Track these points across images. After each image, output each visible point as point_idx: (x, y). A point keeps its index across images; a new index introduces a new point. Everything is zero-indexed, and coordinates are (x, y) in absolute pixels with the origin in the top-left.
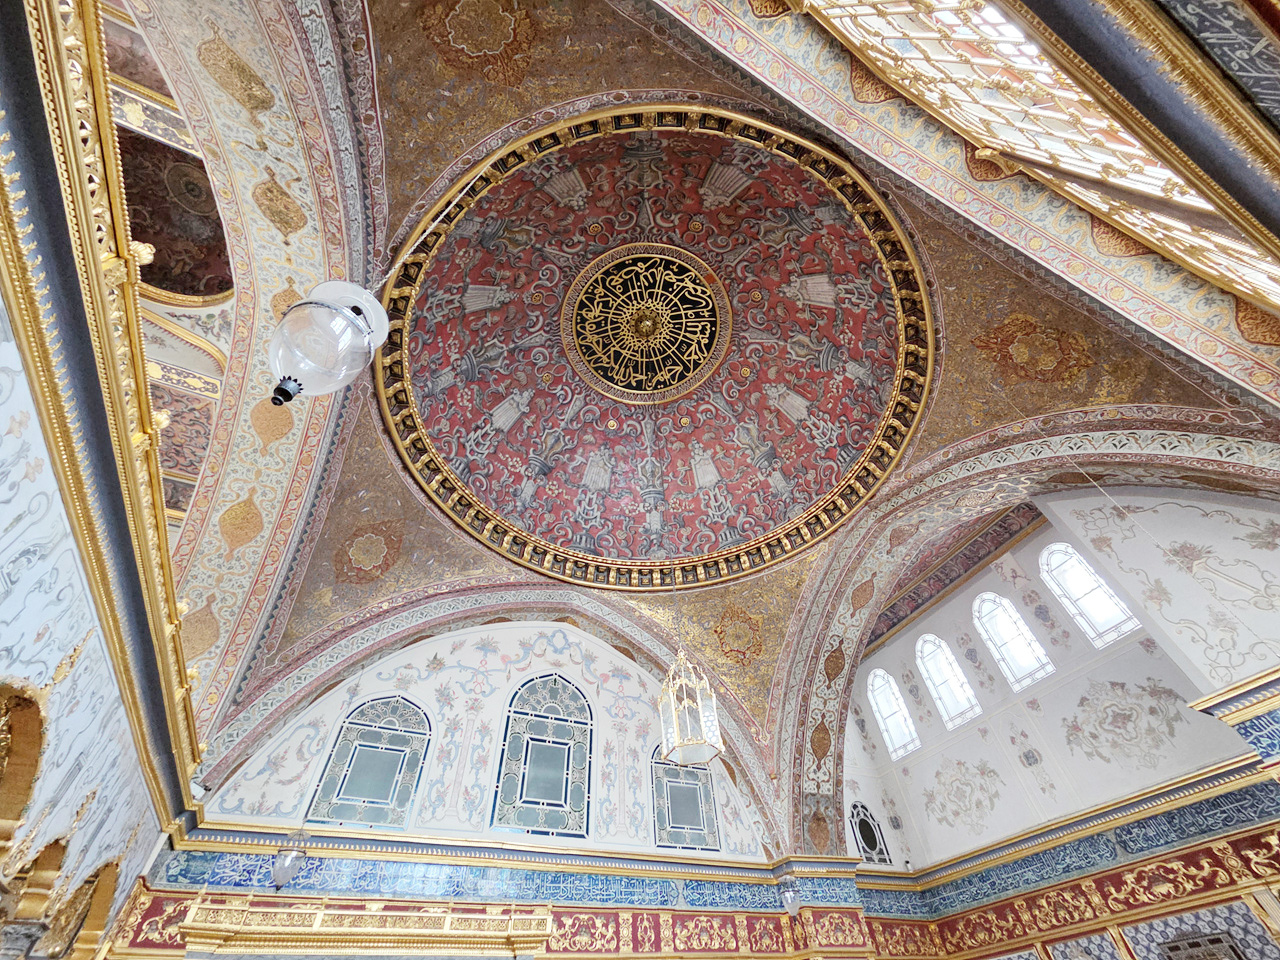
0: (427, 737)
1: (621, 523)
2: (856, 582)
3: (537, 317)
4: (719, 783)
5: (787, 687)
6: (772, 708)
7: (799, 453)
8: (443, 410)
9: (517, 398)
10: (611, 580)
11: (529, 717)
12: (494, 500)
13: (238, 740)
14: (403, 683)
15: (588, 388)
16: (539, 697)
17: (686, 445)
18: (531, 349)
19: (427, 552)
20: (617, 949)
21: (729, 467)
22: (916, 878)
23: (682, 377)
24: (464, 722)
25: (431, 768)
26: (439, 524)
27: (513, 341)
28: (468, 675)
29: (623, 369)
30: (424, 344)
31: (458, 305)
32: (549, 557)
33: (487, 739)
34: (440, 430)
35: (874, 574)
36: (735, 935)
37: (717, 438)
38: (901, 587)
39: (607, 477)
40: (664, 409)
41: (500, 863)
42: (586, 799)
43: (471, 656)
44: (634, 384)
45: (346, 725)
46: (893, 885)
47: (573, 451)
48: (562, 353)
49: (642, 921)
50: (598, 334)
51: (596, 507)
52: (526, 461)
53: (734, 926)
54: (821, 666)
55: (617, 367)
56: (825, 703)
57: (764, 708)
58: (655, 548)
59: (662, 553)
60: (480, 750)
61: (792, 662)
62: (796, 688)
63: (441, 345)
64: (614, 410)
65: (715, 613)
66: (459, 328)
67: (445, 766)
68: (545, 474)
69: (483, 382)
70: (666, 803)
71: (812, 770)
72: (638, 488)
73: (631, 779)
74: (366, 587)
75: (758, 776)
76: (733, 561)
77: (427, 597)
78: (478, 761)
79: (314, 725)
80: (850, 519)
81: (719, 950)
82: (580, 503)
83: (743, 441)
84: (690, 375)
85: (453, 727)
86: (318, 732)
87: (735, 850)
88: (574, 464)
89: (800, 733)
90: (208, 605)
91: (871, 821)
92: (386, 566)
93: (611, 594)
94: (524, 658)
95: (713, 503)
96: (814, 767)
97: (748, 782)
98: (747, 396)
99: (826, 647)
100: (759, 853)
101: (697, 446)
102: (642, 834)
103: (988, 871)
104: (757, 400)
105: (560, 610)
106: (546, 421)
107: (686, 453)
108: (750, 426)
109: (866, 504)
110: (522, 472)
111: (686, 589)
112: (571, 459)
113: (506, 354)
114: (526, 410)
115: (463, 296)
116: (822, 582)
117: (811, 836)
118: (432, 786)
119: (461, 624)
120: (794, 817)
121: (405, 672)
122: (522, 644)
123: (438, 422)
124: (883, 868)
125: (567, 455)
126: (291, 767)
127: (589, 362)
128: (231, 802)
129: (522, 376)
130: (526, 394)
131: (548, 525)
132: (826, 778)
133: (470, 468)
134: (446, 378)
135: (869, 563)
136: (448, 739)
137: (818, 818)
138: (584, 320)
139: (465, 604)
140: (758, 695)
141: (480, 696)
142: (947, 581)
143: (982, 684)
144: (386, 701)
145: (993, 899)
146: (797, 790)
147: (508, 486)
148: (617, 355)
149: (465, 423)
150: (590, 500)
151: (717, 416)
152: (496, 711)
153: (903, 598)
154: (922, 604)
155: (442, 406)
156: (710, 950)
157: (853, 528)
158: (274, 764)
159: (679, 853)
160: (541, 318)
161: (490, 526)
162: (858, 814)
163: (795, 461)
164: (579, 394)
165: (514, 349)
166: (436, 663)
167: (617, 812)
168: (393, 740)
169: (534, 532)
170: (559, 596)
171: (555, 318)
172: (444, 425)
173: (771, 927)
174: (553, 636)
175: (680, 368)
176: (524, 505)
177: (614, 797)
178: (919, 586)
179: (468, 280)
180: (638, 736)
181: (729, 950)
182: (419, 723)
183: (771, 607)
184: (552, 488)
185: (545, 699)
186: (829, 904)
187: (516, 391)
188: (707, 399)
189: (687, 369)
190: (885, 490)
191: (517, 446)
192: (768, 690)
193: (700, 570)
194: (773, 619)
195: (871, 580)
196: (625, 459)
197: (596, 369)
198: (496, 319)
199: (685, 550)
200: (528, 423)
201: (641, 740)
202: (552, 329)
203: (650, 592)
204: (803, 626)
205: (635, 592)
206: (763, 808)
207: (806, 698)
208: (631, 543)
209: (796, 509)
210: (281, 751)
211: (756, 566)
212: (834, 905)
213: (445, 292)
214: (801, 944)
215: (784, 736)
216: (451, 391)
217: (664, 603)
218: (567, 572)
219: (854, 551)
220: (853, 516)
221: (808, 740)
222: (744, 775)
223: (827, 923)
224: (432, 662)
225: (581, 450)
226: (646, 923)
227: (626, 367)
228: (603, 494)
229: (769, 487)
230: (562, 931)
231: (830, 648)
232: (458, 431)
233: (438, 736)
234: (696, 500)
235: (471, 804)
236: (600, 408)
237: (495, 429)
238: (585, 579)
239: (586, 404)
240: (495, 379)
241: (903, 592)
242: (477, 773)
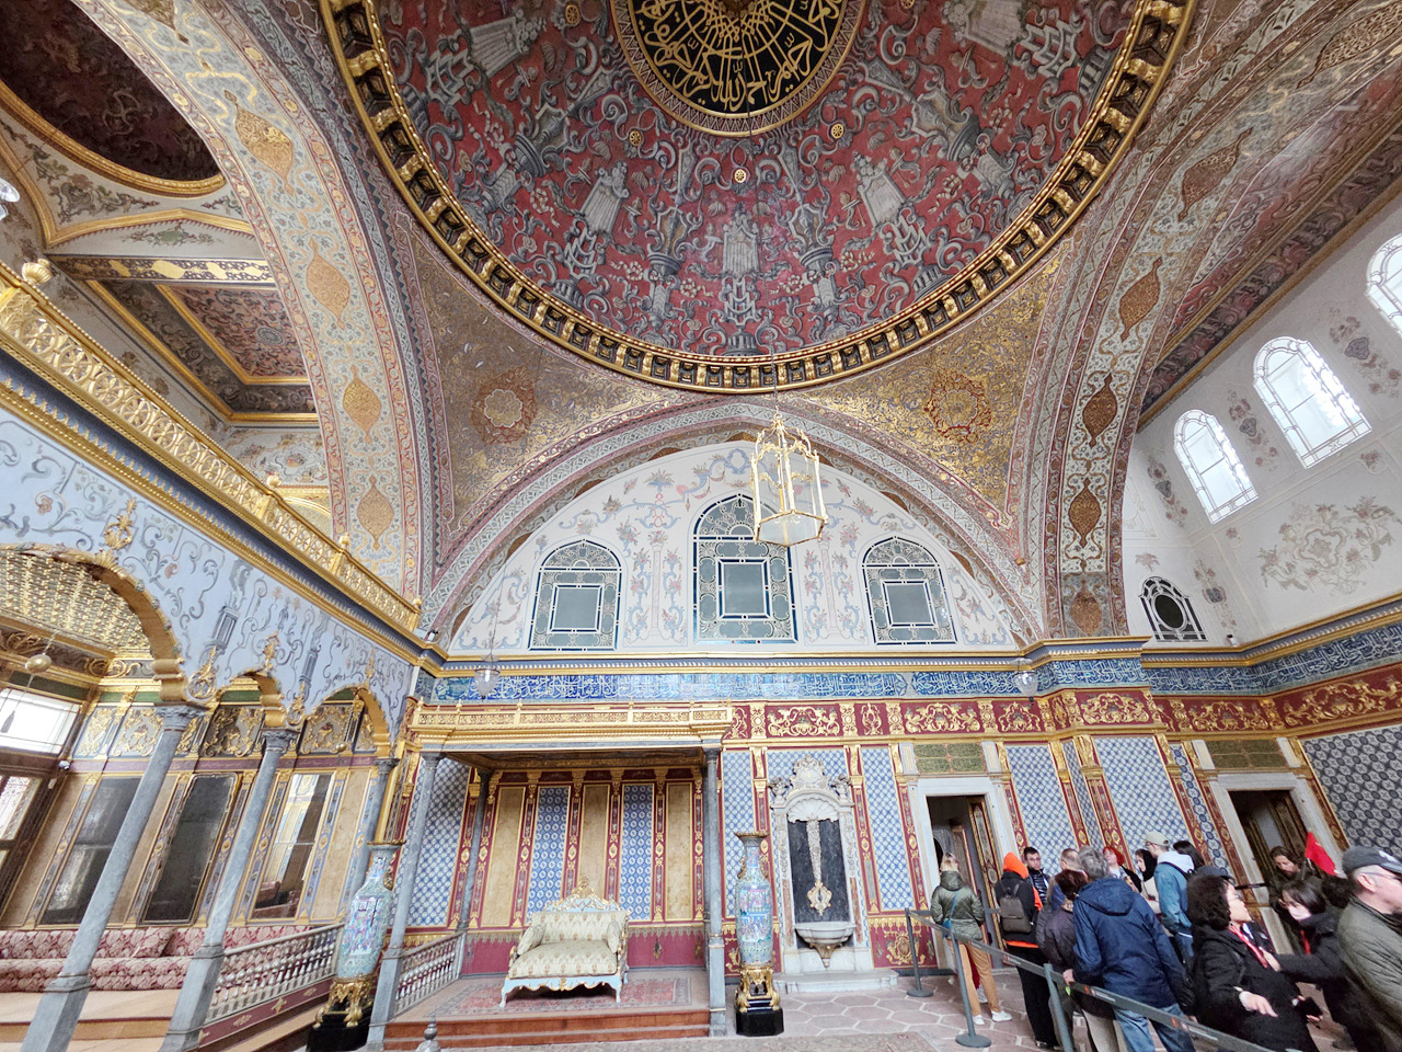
0: (618, 572)
1: (783, 307)
2: (1124, 284)
3: (586, 47)
4: (951, 577)
5: (1030, 457)
6: (1011, 486)
7: (1016, 109)
8: (520, 225)
9: (607, 182)
10: (781, 379)
11: (717, 541)
12: (621, 320)
13: (449, 594)
14: (585, 528)
15: (694, 133)
16: (725, 520)
17: (847, 168)
18: (597, 102)
19: (564, 396)
20: (841, 733)
21: (914, 177)
22: (1246, 651)
23: (816, 56)
24: (651, 553)
25: (628, 598)
26: (564, 363)
27: (570, 99)
28: (646, 510)
29: (729, 83)
30: (454, 140)
31: (470, 68)
32: (701, 371)
33: (676, 566)
34: (526, 252)
35: (1158, 262)
36: (978, 718)
37: (889, 140)
38: (1227, 278)
39: (753, 252)
40: (804, 124)
41: (709, 670)
42: (791, 609)
43: (645, 493)
44: (752, 101)
45: (543, 571)
46: (1205, 662)
47: (701, 231)
48: (640, 91)
49: (866, 709)
50: (676, 38)
51: (747, 295)
52: (646, 263)
53: (977, 710)
54: (1078, 417)
55: (721, 83)
56: (1088, 466)
57: (1002, 488)
58: (832, 326)
59: (842, 328)
60: (671, 577)
61: (1035, 424)
62: (1042, 454)
63: (476, 136)
64: (735, 154)
65: (922, 388)
66: (490, 102)
67: (640, 594)
68: (675, 273)
69: (555, 172)
70: (885, 604)
71: (1073, 546)
72: (796, 255)
73: (840, 585)
74: (517, 444)
75: (1001, 564)
76: (934, 311)
77: (582, 443)
78: (671, 587)
79: (515, 574)
80: (1107, 183)
81: (959, 731)
82: (726, 296)
83: (929, 126)
84: (826, 48)
85: (641, 560)
86: (520, 580)
87: (976, 640)
88: (707, 248)
89: (1051, 508)
90: (373, 486)
91: (1174, 597)
92: (527, 420)
93: (786, 396)
94: (702, 485)
95: (899, 241)
96: (1076, 543)
97: (986, 572)
98: (919, 44)
99: (1084, 390)
100: (1008, 641)
101: (862, 163)
102: (857, 635)
103: (1361, 635)
104: (937, 43)
105: (729, 427)
106: (654, 201)
107: (849, 183)
108: (933, 96)
109: (1133, 142)
110: (646, 278)
111: (878, 366)
112: (702, 243)
113: (567, 121)
114: (624, 194)
115: (470, 50)
116: (1069, 302)
117: (1074, 619)
118: (631, 612)
119: (626, 463)
120: (1049, 601)
121: (584, 518)
122: (697, 471)
123: (519, 242)
124: (1191, 644)
125: (695, 240)
126: (507, 610)
127: (680, 90)
128: (468, 641)
129: (600, 146)
130: (616, 172)
131: (695, 333)
132: (1095, 554)
133: (581, 289)
134: (506, 182)
135: (1146, 245)
136: (639, 570)
137: (1083, 599)
138: (649, 23)
139: (622, 442)
140: (992, 474)
141: (662, 529)
142: (1318, 241)
143: (1375, 388)
144: (573, 546)
145: (1366, 666)
146: (1051, 572)
147: (634, 300)
148: (714, 60)
149: (555, 235)
150: (739, 288)
151: (881, 102)
152: (681, 540)
153: (1232, 296)
154: (1267, 296)
155: (515, 220)
156: (948, 732)
157: (1113, 197)
158: (493, 609)
159: (904, 648)
160: (592, 47)
161: (621, 351)
162: (1154, 591)
163: (1012, 123)
164: (684, 146)
165: (576, 110)
166: (612, 506)
167: (827, 617)
168: (587, 578)
169: (679, 347)
170: (724, 411)
171: (611, 39)
172: (529, 244)
173: (1026, 709)
174: (731, 456)
175: (807, 45)
176: (659, 318)
177: (822, 602)
178: (1262, 267)
179: (464, 21)
180: (844, 543)
181: (971, 731)
182: (608, 561)
183: (998, 358)
184: (688, 288)
185: (731, 521)
186: (1099, 685)
187: (602, 171)
188: (860, 78)
189: (819, 41)
190: (1168, 99)
191: (628, 247)
192: (1006, 465)
193: (892, 336)
194: (1001, 374)
195: (1153, 274)
196: (769, 219)
197: (694, 99)
198: (533, 71)
199: (869, 316)
200: (633, 212)
201: (848, 546)
202: (612, 57)
203: (832, 381)
204: (1047, 372)
205: (814, 386)
206: (1007, 596)
207: (1057, 465)
208: (801, 330)
209: (1020, 203)
210: (495, 599)
211: (967, 308)
212: (1107, 686)
213: (443, 53)
214: (1063, 724)
215: (1031, 514)
216: (519, 197)
217: (853, 392)
218: (727, 382)
219: (1115, 235)
220: (1112, 175)
221: (1065, 513)
222: (981, 565)
223: (1097, 703)
224: (609, 505)
225: (710, 228)
226: (870, 711)
227: (734, 77)
228: (753, 277)
229: (977, 183)
230: (781, 721)
231: (1089, 392)
232: (549, 248)
233: (628, 569)
234: (876, 243)
235: (671, 624)
236: (717, 158)
237: (595, 233)
238: (750, 386)
239: (698, 159)
240: (569, 164)
241: (1233, 285)
242: (672, 598)
